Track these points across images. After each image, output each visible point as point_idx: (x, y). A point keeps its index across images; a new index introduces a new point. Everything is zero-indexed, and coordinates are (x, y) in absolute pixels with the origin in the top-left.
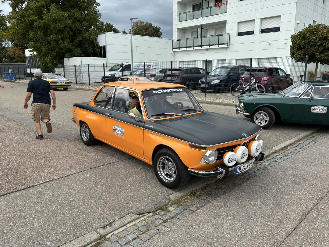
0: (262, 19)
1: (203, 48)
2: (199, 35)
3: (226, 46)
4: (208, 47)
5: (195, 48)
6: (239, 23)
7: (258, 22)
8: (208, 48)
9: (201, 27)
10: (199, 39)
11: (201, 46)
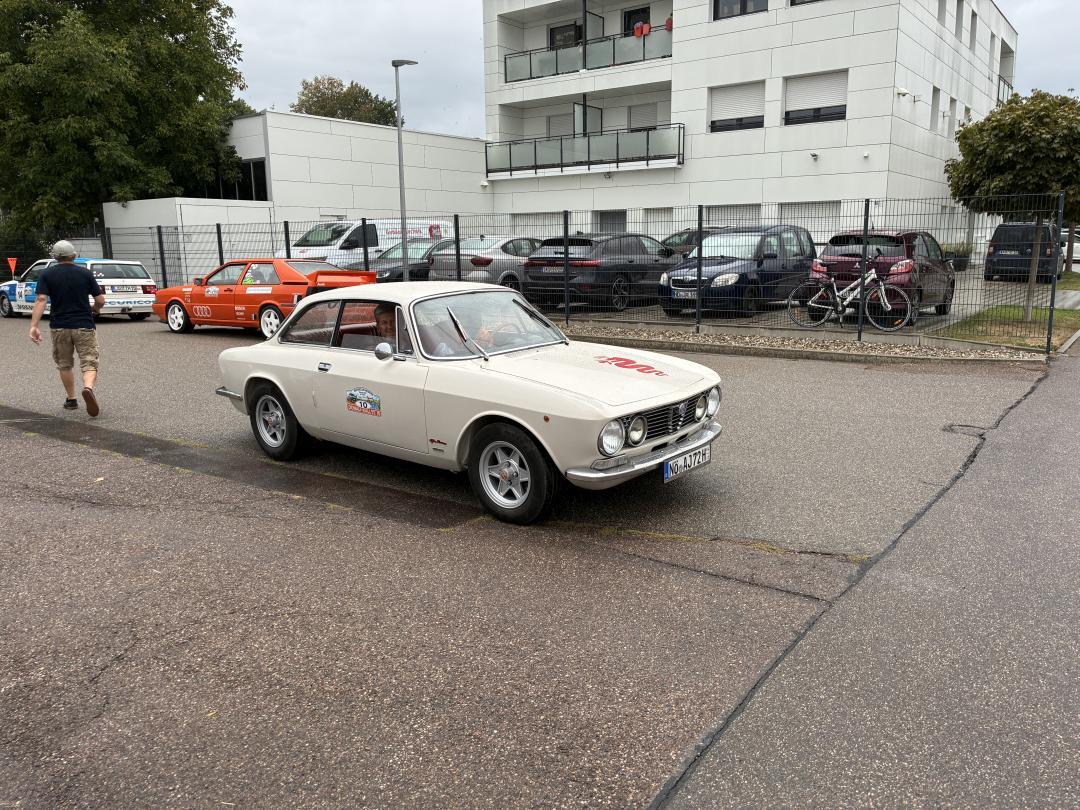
0: (787, 79)
1: (595, 169)
2: (579, 128)
3: (672, 163)
4: (612, 167)
5: (568, 171)
6: (712, 90)
7: (774, 89)
8: (612, 170)
9: (584, 99)
10: (581, 142)
11: (589, 163)
